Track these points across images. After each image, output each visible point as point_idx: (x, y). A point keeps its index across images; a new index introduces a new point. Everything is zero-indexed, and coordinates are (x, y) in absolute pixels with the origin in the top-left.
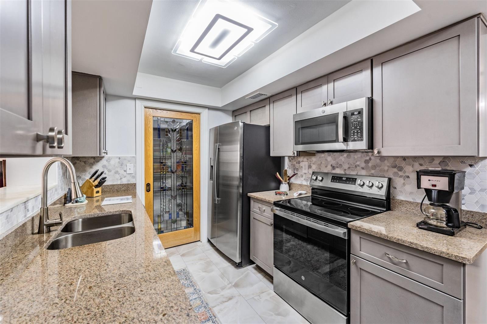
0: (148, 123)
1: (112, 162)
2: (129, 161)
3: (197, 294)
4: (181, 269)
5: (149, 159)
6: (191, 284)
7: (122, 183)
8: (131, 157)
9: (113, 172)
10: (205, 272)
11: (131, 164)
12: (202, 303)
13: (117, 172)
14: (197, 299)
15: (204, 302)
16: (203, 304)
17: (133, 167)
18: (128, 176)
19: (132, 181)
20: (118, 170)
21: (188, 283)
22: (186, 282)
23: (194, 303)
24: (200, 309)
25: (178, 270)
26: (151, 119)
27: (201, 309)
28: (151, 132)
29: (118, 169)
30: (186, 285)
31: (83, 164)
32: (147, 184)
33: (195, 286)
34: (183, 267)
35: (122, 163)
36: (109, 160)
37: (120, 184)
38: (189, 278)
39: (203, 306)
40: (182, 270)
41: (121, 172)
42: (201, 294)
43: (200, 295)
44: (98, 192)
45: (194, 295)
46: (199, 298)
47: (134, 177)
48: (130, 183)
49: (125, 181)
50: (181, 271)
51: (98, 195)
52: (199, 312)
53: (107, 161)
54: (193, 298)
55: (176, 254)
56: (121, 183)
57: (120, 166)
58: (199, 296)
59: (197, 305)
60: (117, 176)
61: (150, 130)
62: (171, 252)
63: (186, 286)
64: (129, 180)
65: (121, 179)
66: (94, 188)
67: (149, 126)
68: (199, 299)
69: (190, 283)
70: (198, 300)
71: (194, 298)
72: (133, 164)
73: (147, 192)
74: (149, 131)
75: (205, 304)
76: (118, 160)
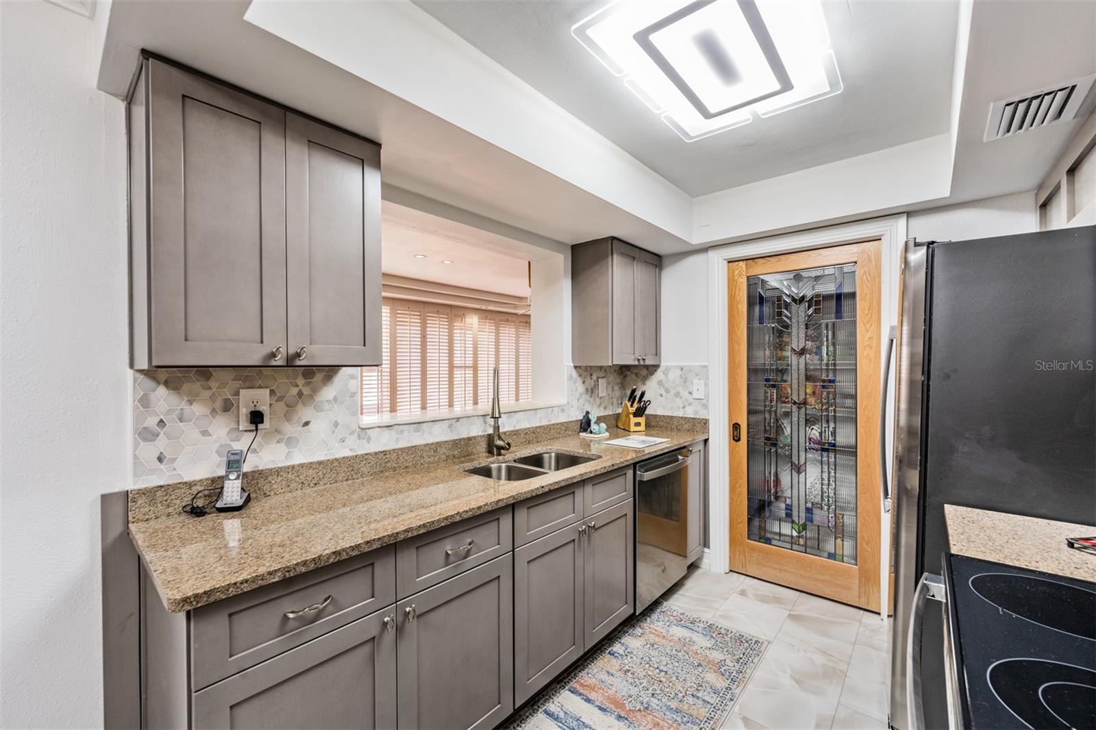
0: (737, 293)
1: (671, 375)
2: (697, 375)
3: (719, 699)
4: (753, 637)
5: (738, 371)
6: (734, 674)
7: (686, 416)
8: (700, 366)
9: (672, 392)
10: (797, 681)
11: (699, 379)
12: (705, 719)
13: (677, 395)
14: (709, 706)
15: (712, 723)
16: (707, 724)
17: (703, 386)
18: (696, 403)
19: (702, 415)
20: (680, 391)
21: (733, 668)
22: (732, 664)
23: (695, 705)
24: (689, 724)
25: (746, 634)
26: (742, 283)
27: (692, 726)
28: (742, 312)
29: (680, 389)
30: (724, 668)
31: (634, 377)
32: (734, 425)
33: (736, 683)
34: (762, 637)
35: (686, 378)
36: (666, 373)
37: (682, 417)
38: (746, 664)
39: (702, 726)
40: (754, 640)
41: (685, 394)
42: (726, 705)
43: (721, 705)
44: (638, 424)
45: (713, 695)
46: (714, 708)
47: (705, 406)
48: (698, 417)
49: (690, 413)
50: (751, 640)
51: (638, 429)
52: (682, 725)
53: (664, 373)
54: (704, 698)
55: (783, 606)
56: (684, 414)
57: (683, 384)
58: (718, 705)
59: (695, 713)
60: (679, 402)
61: (740, 307)
62: (777, 596)
63: (722, 670)
64: (696, 412)
65: (684, 407)
66: (631, 416)
67: (738, 299)
68: (712, 709)
69: (735, 672)
70: (707, 710)
71: (707, 698)
72: (703, 381)
73: (735, 442)
74: (738, 309)
75: (710, 726)
76: (679, 372)
